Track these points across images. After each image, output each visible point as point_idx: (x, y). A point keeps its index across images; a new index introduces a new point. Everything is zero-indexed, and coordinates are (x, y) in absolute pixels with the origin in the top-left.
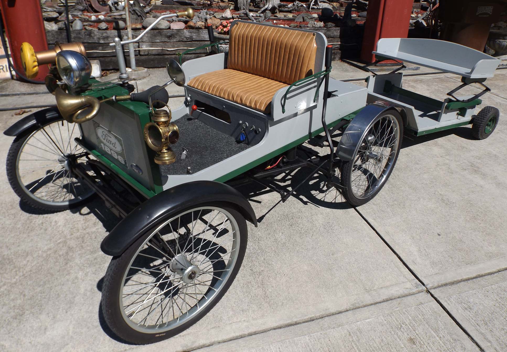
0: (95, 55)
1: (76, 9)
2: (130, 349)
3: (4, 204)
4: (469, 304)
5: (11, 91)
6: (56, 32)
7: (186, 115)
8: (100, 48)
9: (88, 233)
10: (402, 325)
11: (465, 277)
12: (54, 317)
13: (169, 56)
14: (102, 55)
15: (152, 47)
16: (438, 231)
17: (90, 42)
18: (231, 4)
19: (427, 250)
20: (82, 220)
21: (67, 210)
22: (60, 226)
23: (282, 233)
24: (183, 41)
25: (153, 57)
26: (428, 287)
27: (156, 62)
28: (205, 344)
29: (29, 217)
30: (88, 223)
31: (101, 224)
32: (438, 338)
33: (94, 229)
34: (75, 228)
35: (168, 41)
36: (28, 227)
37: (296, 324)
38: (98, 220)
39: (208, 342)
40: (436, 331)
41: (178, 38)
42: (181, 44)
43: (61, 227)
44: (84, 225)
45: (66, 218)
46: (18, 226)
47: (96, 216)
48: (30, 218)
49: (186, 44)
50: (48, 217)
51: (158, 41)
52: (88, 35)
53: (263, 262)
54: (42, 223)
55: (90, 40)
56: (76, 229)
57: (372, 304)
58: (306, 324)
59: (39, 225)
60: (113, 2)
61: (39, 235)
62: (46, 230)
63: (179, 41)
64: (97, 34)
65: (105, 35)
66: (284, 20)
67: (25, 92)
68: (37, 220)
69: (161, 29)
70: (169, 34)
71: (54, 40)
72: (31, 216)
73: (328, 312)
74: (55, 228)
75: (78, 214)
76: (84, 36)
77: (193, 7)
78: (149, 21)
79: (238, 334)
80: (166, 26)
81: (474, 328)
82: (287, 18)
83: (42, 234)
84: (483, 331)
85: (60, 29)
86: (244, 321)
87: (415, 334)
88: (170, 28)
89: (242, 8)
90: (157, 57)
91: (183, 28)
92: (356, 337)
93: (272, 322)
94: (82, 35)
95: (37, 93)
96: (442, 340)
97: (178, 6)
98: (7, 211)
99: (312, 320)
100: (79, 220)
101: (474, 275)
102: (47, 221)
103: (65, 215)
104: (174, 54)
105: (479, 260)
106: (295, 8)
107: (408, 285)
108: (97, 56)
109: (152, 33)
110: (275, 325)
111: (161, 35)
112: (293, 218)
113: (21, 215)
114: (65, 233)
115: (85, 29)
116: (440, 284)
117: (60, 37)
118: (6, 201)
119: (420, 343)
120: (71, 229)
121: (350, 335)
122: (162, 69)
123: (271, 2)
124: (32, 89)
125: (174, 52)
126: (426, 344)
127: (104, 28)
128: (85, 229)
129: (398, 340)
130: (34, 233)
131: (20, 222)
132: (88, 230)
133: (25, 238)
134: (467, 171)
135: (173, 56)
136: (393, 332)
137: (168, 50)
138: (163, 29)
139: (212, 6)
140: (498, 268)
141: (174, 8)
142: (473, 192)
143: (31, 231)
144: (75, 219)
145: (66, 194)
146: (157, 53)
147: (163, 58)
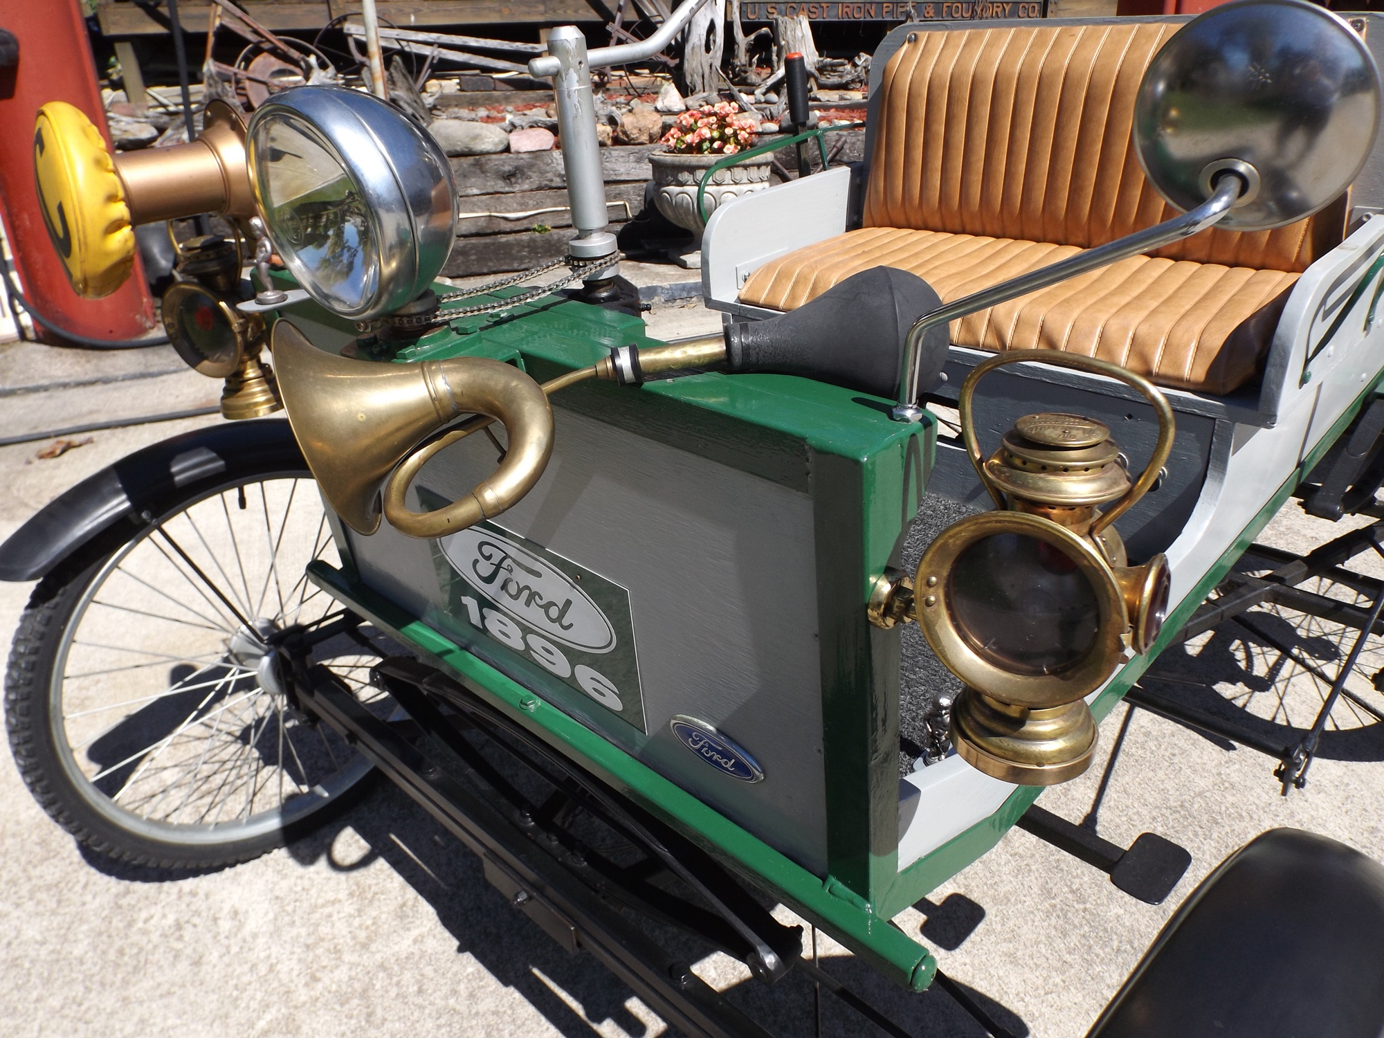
3: (14, 836)
5: (21, 377)
9: (382, 967)
13: (511, 237)
18: (664, 78)
20: (342, 895)
21: (276, 851)
22: (255, 936)
24: (551, 188)
27: (473, 257)
29: (117, 896)
30: (374, 914)
31: (427, 912)
33: (404, 945)
34: (322, 940)
35: (507, 189)
36: (121, 952)
38: (411, 893)
41: (535, 179)
42: (548, 196)
43: (261, 940)
44: (356, 922)
45: (277, 893)
46: (78, 951)
47: (401, 872)
48: (124, 902)
49: (560, 196)
50: (201, 895)
51: (475, 191)
54: (179, 926)
56: (326, 945)
59: (164, 935)
61: (170, 993)
62: (197, 963)
63: (540, 188)
66: (839, 108)
67: (67, 380)
68: (157, 911)
69: (482, 154)
70: (507, 168)
72: (127, 892)
74: (235, 949)
75: (322, 863)
80: (496, 144)
82: (848, 102)
83: (183, 986)
88: (507, 149)
89: (699, 86)
90: (474, 241)
91: (548, 147)
95: (106, 381)
97: (509, 93)
98: (25, 871)
100: (331, 896)
102: (197, 913)
103: (270, 875)
104: (527, 230)
106: (858, 77)
111: (484, 172)
113: (85, 886)
114: (283, 968)
118: (18, 823)
120: (308, 946)
124: (88, 366)
125: (525, 222)
128: (365, 946)
130: (147, 984)
131: (85, 927)
132: (382, 951)
133: (112, 1014)
135: (525, 237)
137: (506, 219)
138: (488, 153)
139: (608, 86)
141: (498, 101)
143: (136, 970)
144: (313, 892)
145: (257, 771)
146: (473, 230)
147: (493, 244)
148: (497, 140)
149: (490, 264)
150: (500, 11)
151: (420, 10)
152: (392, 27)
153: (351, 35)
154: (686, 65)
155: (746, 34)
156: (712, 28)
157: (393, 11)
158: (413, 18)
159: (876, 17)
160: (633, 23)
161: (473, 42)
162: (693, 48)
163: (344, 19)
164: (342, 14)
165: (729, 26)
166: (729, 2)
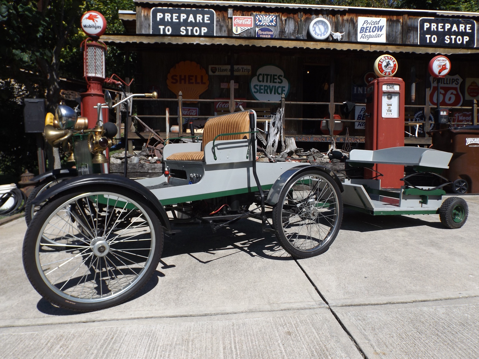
2: (47, 317)
4: (364, 317)
6: (119, 164)
7: (165, 182)
10: (287, 324)
11: (373, 302)
12: (9, 298)
16: (366, 276)
17: (142, 171)
19: (347, 285)
20: (70, 256)
23: (220, 270)
26: (330, 305)
28: (106, 319)
32: (316, 334)
37: (191, 316)
40: (317, 330)
43: (53, 258)
52: (141, 166)
53: (190, 283)
57: (268, 311)
58: (200, 317)
64: (148, 166)
65: (153, 167)
71: (116, 170)
73: (223, 312)
79: (136, 317)
81: (358, 331)
84: (366, 334)
85: (122, 162)
86: (148, 310)
87: (295, 330)
92: (238, 327)
94: (137, 167)
96: (319, 335)
99: (206, 315)
100: (68, 256)
101: (385, 302)
105: (396, 294)
107: (313, 303)
112: (235, 263)
115: (140, 163)
116: (344, 305)
117: (121, 168)
119: (296, 335)
121: (233, 325)
123: (289, 148)
126: (301, 336)
127: (153, 162)
129: (276, 331)
134: (424, 245)
136: (274, 327)
140: (414, 300)
142: (420, 256)
144: (65, 255)
156: (274, 142)
159: (325, 141)
162: (269, 146)
165: (280, 142)
166: (280, 137)
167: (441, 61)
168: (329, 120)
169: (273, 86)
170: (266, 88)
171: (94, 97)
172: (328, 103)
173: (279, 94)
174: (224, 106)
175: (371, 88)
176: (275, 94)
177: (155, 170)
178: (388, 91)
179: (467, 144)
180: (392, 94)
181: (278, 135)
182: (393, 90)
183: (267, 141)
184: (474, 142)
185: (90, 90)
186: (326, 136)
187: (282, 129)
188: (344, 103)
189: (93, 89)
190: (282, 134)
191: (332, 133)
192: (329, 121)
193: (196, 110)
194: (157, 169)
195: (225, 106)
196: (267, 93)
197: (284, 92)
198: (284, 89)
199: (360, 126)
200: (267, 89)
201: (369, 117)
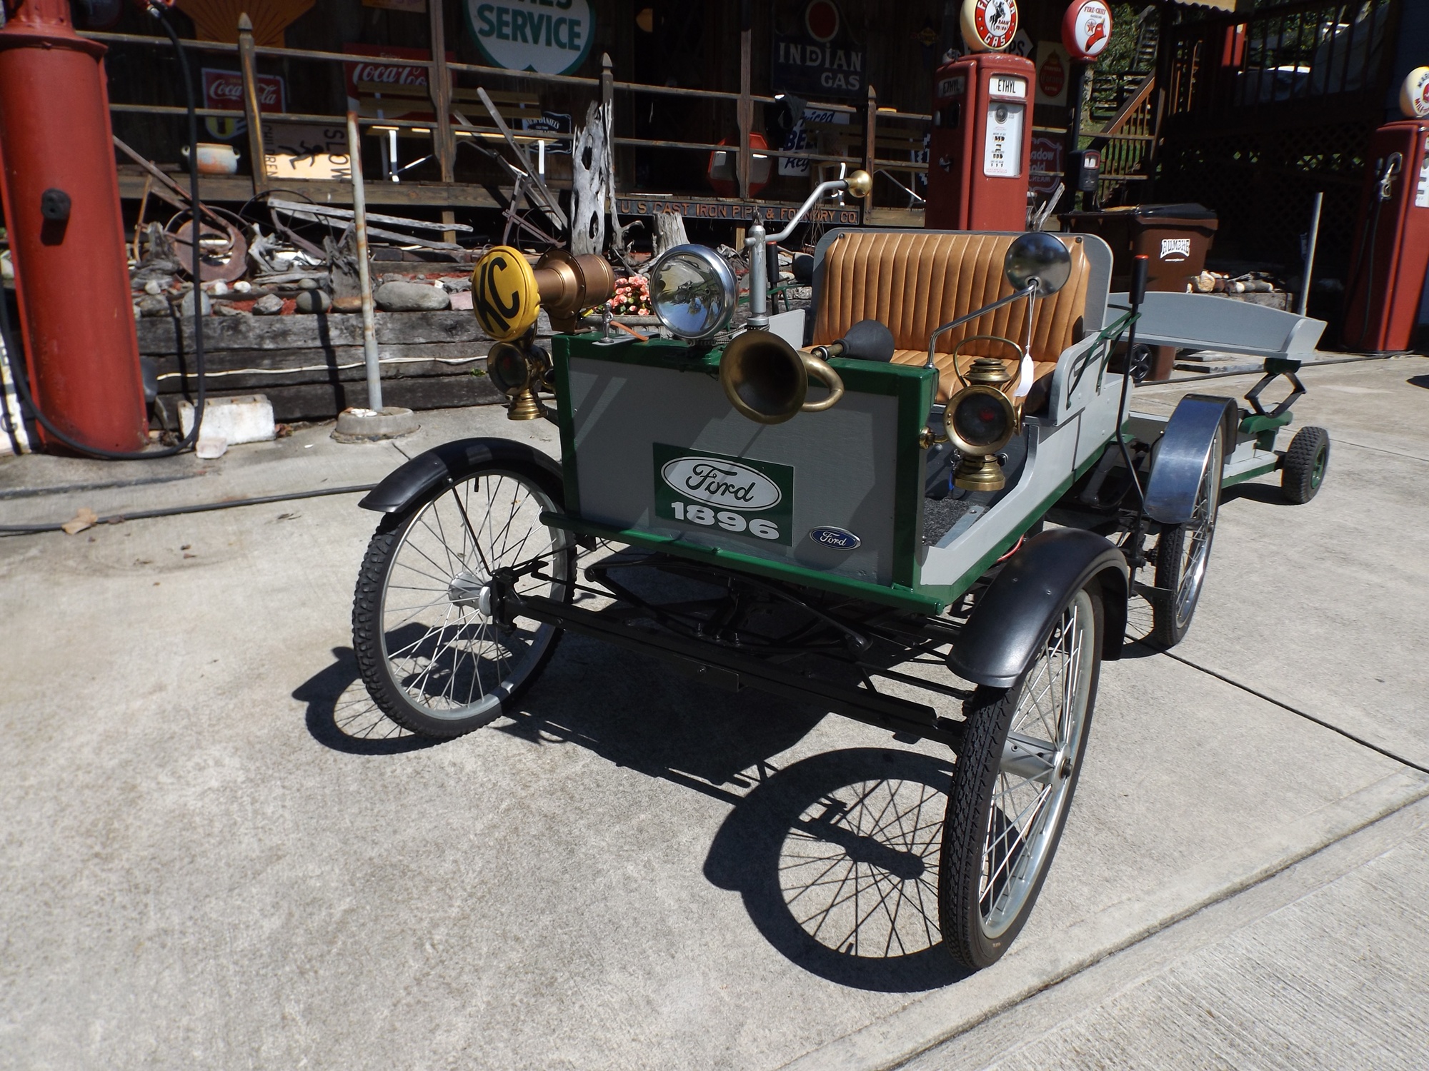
0: (252, 382)
1: (153, 270)
5: (39, 481)
8: (266, 362)
9: (568, 778)
12: (649, 973)
13: (453, 379)
14: (271, 382)
15: (406, 356)
16: (1373, 675)
17: (236, 346)
19: (1383, 712)
22: (474, 772)
25: (410, 382)
27: (420, 394)
28: (1084, 961)
33: (577, 768)
34: (521, 770)
35: (448, 339)
36: (384, 786)
37: (1246, 887)
39: (1085, 956)
41: (473, 332)
43: (480, 773)
46: (352, 788)
51: (422, 340)
52: (229, 328)
54: (417, 773)
55: (235, 342)
56: (525, 772)
57: (1364, 827)
58: (1265, 884)
59: (410, 777)
60: (262, 250)
61: (432, 800)
62: (442, 786)
63: (475, 340)
64: (257, 325)
65: (277, 327)
67: (85, 484)
68: (397, 766)
69: (428, 310)
70: (449, 322)
73: (1291, 855)
74: (464, 779)
76: (219, 331)
77: (454, 265)
78: (396, 290)
79: (1138, 928)
80: (440, 303)
83: (439, 796)
85: (149, 314)
86: (1129, 899)
88: (449, 307)
90: (421, 381)
92: (1390, 889)
93: (1192, 890)
94: (214, 330)
95: (120, 485)
98: (282, 757)
99: (1272, 874)
102: (427, 766)
104: (465, 373)
107: (1404, 780)
108: (257, 384)
109: (406, 320)
110: (1204, 896)
111: (429, 324)
115: (218, 312)
117: (150, 336)
120: (513, 774)
122: (435, 412)
124: (101, 472)
125: (464, 366)
127: (275, 309)
130: (413, 798)
131: (349, 778)
132: (563, 772)
133: (398, 812)
134: (1329, 562)
135: (464, 378)
137: (449, 364)
138: (433, 309)
142: (1373, 597)
143: (401, 792)
146: (420, 372)
147: (438, 384)
148: (441, 299)
149: (434, 400)
150: (408, 195)
151: (335, 191)
152: (311, 203)
153: (273, 208)
154: (573, 247)
155: (622, 225)
156: (594, 218)
157: (312, 190)
158: (329, 197)
159: (728, 216)
160: (526, 211)
161: (386, 219)
162: (579, 234)
163: (267, 194)
164: (265, 190)
165: (608, 217)
166: (608, 199)
167: (1095, 13)
168: (736, 149)
169: (541, 17)
170: (520, 21)
171: (56, 53)
172: (733, 96)
173: (562, 45)
174: (381, 75)
175: (956, 82)
176: (548, 43)
177: (285, 339)
178: (1003, 96)
179: (1162, 256)
180: (1009, 107)
181: (601, 197)
182: (1011, 94)
183: (568, 213)
184: (1175, 251)
185: (23, 19)
186: (730, 200)
187: (612, 177)
188: (778, 97)
189: (41, 16)
190: (612, 194)
191: (745, 191)
192: (738, 155)
193: (276, 83)
194: (295, 334)
195: (385, 78)
196: (525, 40)
197: (577, 42)
198: (577, 29)
199: (793, 166)
200: (524, 25)
201: (947, 170)
